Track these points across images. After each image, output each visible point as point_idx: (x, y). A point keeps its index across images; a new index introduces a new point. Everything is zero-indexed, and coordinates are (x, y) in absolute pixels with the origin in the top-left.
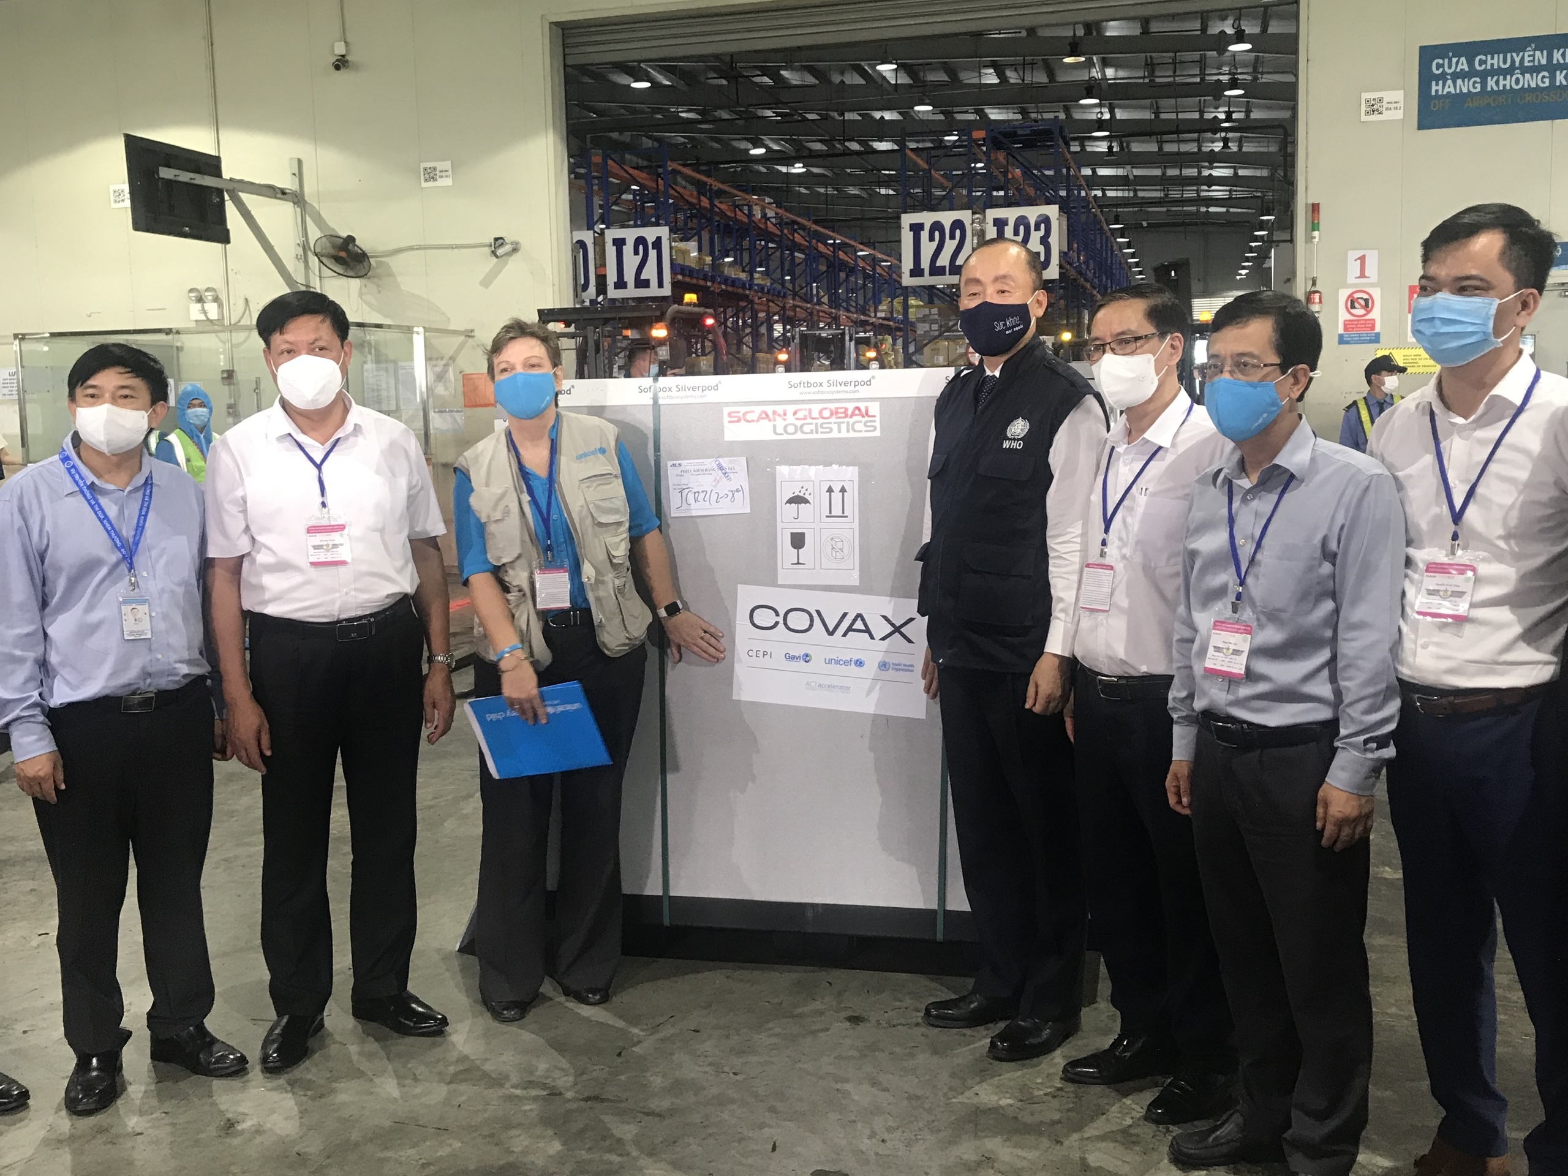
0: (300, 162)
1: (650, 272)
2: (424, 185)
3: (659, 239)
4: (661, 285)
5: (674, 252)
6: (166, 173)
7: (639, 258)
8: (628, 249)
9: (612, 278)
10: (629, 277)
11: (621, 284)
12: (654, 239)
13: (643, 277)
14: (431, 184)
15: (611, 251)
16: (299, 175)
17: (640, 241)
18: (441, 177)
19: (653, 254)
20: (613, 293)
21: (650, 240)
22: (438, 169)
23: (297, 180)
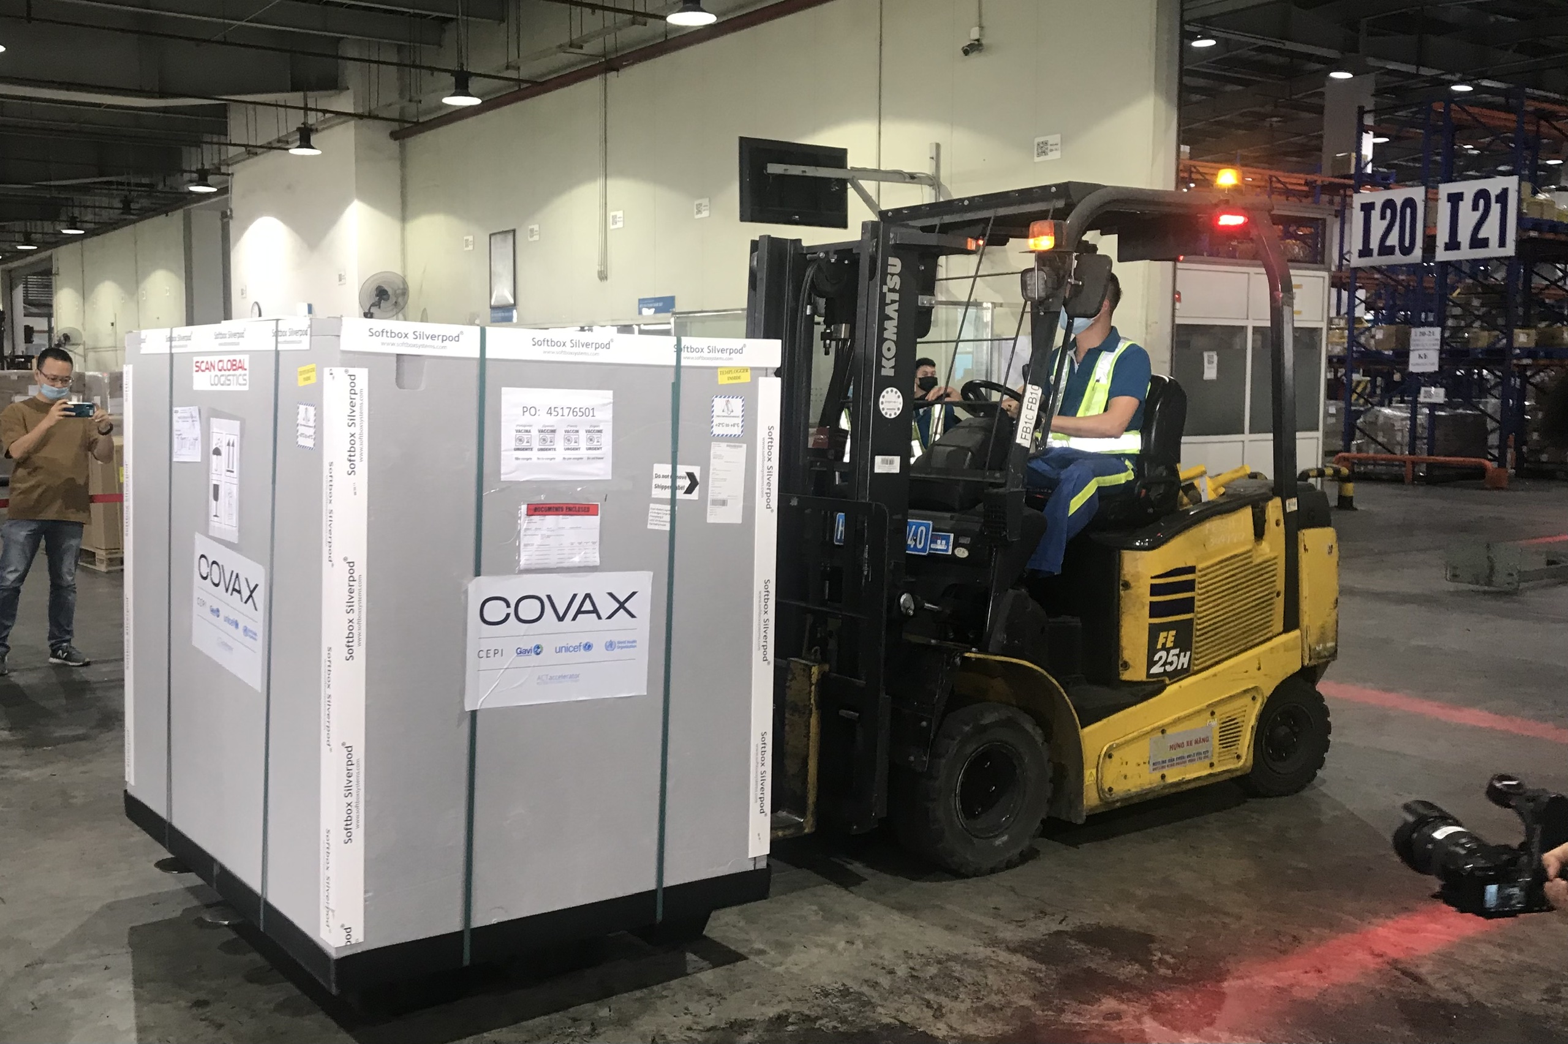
0: (938, 146)
1: (1490, 230)
2: (1037, 159)
3: (1505, 192)
4: (1502, 243)
5: (1525, 205)
6: (774, 169)
7: (1478, 215)
8: (1465, 206)
9: (1442, 236)
10: (1464, 236)
11: (1453, 244)
12: (1498, 191)
13: (1481, 235)
14: (1043, 158)
15: (1444, 209)
16: (937, 159)
17: (1483, 194)
18: (1051, 150)
19: (1496, 208)
20: (1442, 255)
21: (1494, 192)
22: (1050, 143)
23: (934, 163)
